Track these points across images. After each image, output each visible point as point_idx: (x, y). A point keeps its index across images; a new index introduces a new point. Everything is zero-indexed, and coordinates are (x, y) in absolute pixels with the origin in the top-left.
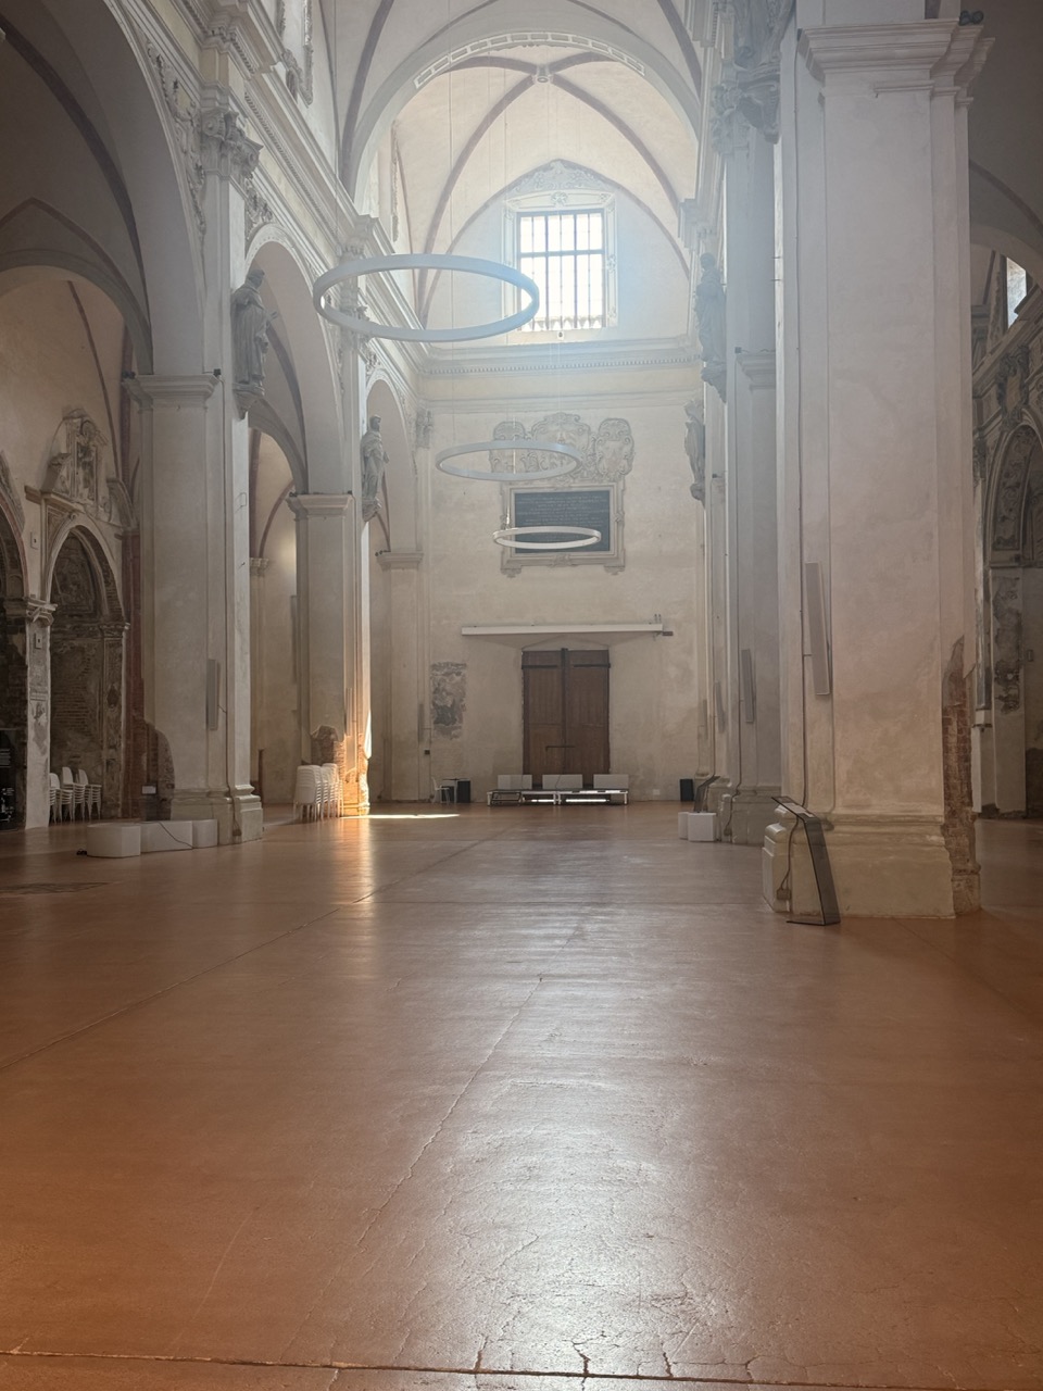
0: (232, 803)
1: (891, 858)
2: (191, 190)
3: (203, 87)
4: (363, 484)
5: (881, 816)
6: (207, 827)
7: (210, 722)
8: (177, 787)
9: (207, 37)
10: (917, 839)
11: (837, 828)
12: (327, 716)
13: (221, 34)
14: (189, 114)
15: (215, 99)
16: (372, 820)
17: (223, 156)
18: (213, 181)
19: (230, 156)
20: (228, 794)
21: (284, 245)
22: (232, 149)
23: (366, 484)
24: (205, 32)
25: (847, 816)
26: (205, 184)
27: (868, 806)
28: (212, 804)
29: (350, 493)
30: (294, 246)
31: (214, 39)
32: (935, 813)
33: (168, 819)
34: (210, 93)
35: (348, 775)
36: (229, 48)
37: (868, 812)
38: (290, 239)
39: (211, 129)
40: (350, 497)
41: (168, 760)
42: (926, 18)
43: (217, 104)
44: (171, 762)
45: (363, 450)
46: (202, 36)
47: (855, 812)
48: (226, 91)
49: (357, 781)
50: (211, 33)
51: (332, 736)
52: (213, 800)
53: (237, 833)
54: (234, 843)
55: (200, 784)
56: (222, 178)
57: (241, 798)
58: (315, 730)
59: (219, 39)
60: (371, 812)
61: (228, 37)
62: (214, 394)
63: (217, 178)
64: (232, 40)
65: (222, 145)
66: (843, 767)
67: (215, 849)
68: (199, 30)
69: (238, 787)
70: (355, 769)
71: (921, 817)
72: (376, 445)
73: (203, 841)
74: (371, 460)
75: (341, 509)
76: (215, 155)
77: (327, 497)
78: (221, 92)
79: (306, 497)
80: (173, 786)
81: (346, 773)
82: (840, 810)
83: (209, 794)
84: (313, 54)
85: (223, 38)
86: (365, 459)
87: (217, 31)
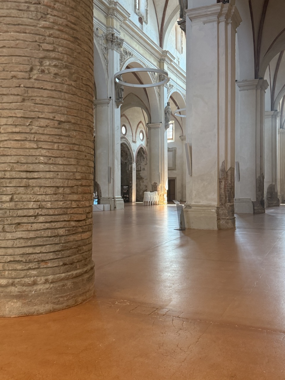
0: (114, 201)
1: (203, 215)
2: (103, 54)
3: (107, 28)
4: (165, 120)
5: (202, 205)
6: (107, 206)
7: (109, 182)
8: (102, 197)
9: (108, 15)
10: (209, 210)
11: (192, 208)
12: (155, 179)
13: (111, 14)
14: (102, 35)
15: (110, 30)
16: (168, 206)
17: (112, 44)
18: (110, 50)
19: (114, 44)
20: (114, 198)
21: (138, 62)
22: (115, 42)
23: (166, 120)
24: (107, 14)
25: (194, 205)
26: (108, 52)
27: (200, 202)
28: (109, 201)
29: (161, 122)
30: (141, 61)
31: (110, 15)
32: (215, 204)
33: (100, 204)
34: (109, 29)
35: (161, 194)
36: (113, 17)
37: (199, 204)
38: (140, 60)
39: (109, 38)
40: (161, 124)
41: (100, 190)
42: (217, 3)
43: (111, 31)
44: (101, 191)
45: (165, 111)
46: (107, 15)
47: (197, 204)
48: (113, 28)
49: (163, 196)
50: (108, 14)
51: (157, 185)
52: (110, 200)
53: (115, 208)
54: (115, 210)
55: (107, 196)
56: (112, 50)
57: (116, 199)
58: (153, 183)
59: (111, 15)
60: (168, 204)
61: (113, 14)
62: (110, 103)
63: (111, 50)
64: (114, 15)
65: (112, 41)
66: (194, 193)
67: (110, 211)
68: (105, 14)
69: (116, 197)
70: (163, 193)
71: (211, 205)
72: (169, 110)
73: (106, 209)
74: (167, 114)
75: (159, 127)
76: (110, 44)
77: (155, 124)
78: (112, 28)
79: (150, 124)
80: (101, 196)
81: (160, 194)
82: (193, 203)
83: (109, 198)
84: (148, 11)
85: (112, 15)
86: (166, 114)
87: (110, 14)
